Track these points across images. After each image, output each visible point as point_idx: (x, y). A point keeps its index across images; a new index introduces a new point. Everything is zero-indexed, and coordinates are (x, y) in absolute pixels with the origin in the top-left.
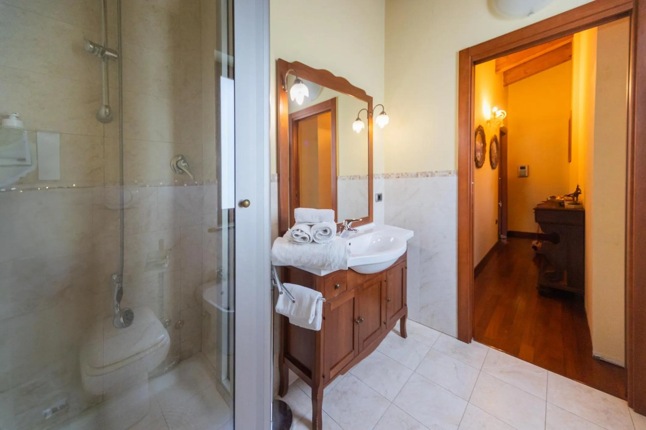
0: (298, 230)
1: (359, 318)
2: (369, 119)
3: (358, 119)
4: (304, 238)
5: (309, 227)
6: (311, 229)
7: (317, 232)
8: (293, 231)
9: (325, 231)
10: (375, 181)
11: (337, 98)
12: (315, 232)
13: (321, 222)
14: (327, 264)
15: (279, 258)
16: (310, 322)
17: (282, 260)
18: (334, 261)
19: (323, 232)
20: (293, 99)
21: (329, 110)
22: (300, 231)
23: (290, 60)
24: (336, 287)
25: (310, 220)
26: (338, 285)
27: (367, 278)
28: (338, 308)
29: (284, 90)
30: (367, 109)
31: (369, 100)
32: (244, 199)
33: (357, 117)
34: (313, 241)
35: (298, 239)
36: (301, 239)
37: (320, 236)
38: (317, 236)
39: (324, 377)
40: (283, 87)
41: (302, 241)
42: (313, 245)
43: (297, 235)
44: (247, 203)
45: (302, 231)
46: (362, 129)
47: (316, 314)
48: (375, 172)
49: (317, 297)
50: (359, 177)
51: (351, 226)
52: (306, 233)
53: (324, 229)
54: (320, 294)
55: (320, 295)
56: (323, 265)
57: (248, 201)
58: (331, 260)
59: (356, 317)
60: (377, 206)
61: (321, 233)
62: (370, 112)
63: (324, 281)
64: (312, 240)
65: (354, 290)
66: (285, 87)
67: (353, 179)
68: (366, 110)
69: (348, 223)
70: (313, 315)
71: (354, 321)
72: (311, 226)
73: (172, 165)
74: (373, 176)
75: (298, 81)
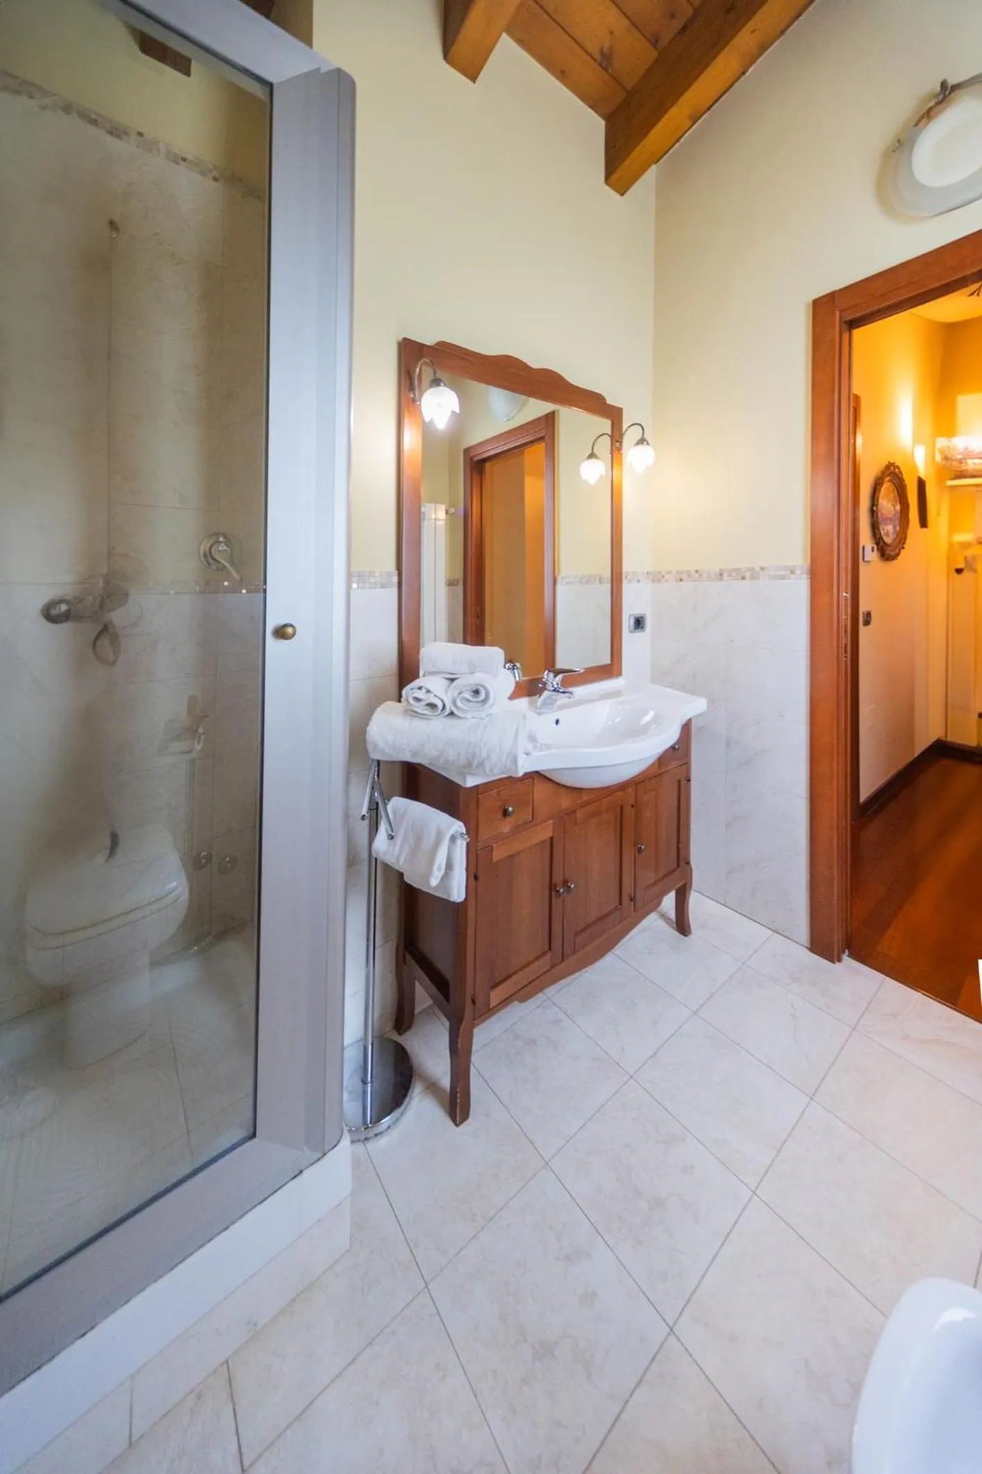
0: (420, 688)
1: (565, 883)
2: (615, 455)
3: (592, 456)
4: (432, 706)
5: (448, 682)
6: (449, 686)
7: (460, 693)
8: (412, 689)
9: (476, 692)
10: (627, 589)
11: (556, 414)
12: (456, 694)
13: (473, 673)
14: (475, 763)
15: (381, 744)
16: (434, 882)
17: (387, 750)
18: (489, 757)
19: (472, 694)
20: (427, 419)
21: (542, 438)
22: (424, 691)
23: (429, 340)
24: (505, 813)
25: (451, 669)
26: (510, 809)
27: (585, 798)
28: (512, 856)
29: (414, 401)
30: (610, 434)
31: (614, 414)
32: (283, 623)
34: (452, 714)
35: (420, 708)
36: (427, 708)
37: (465, 702)
38: (459, 703)
39: (473, 1001)
40: (412, 396)
41: (428, 711)
42: (451, 721)
43: (418, 700)
44: (290, 630)
45: (428, 691)
46: (597, 476)
47: (449, 866)
48: (627, 567)
49: (451, 832)
50: (600, 579)
51: (559, 683)
52: (436, 696)
53: (475, 688)
54: (458, 826)
55: (460, 827)
56: (469, 765)
57: (291, 626)
58: (484, 754)
59: (558, 878)
60: (632, 643)
61: (468, 695)
62: (616, 437)
63: (478, 798)
64: (447, 711)
65: (551, 821)
66: (414, 395)
67: (587, 582)
68: (608, 434)
69: (555, 676)
70: (439, 869)
71: (552, 887)
72: (452, 680)
73: (202, 553)
74: (624, 577)
75: (436, 382)
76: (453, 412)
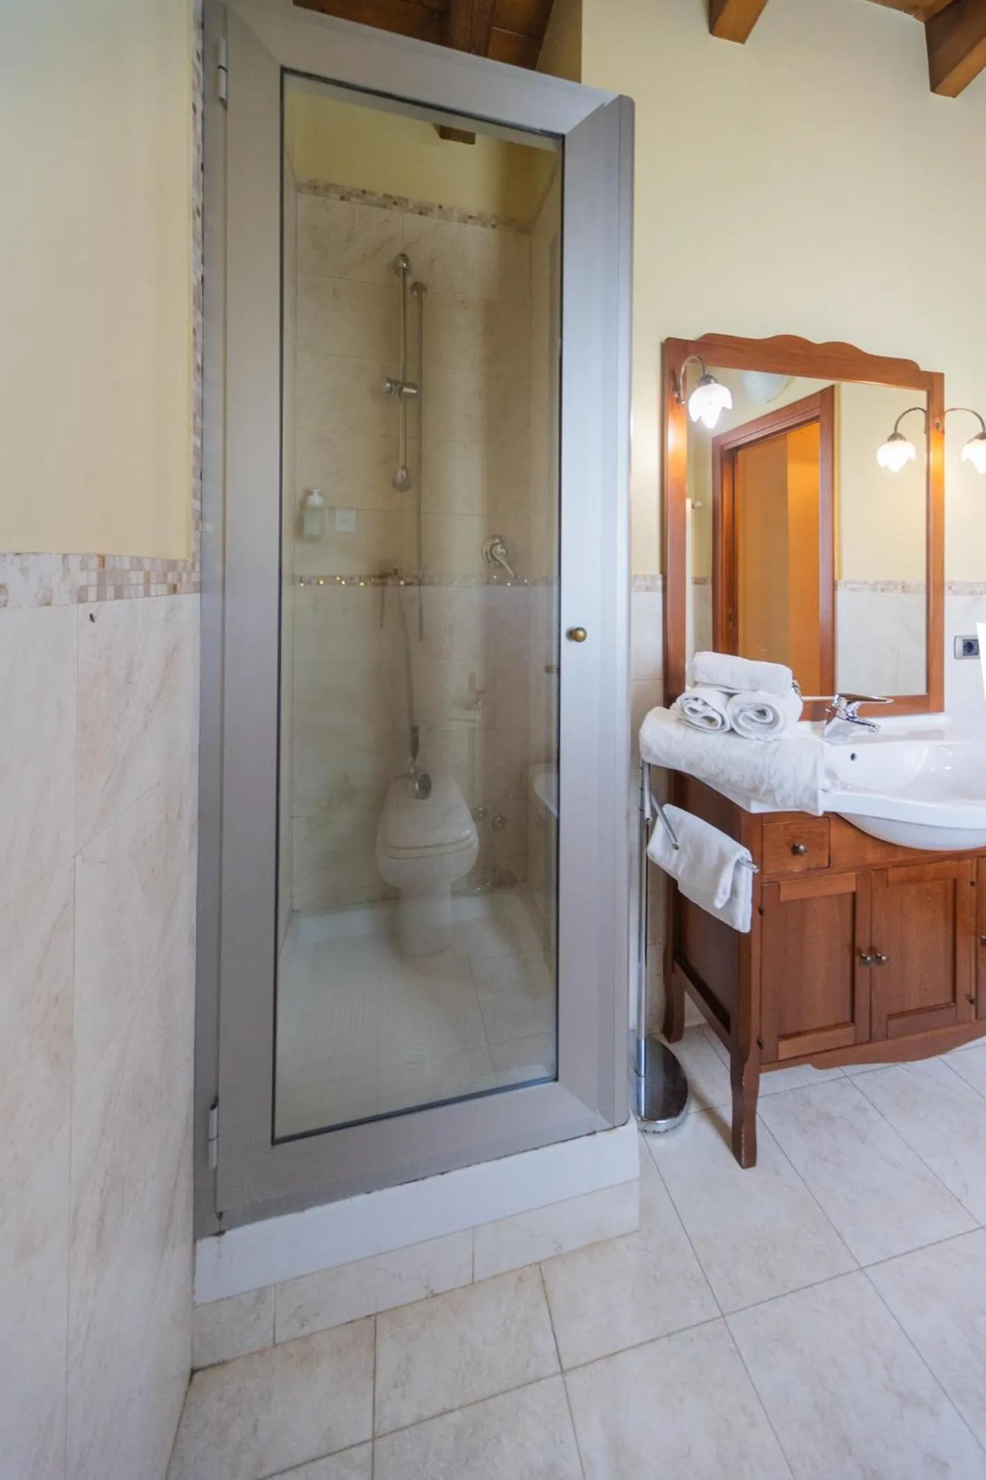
0: (695, 699)
1: (874, 951)
2: (932, 434)
3: (895, 436)
4: (710, 720)
5: (725, 697)
6: (728, 701)
7: (741, 711)
8: (687, 700)
9: (763, 713)
10: (950, 600)
11: (836, 388)
12: (736, 711)
13: (755, 691)
14: (763, 789)
16: (718, 904)
18: (781, 785)
19: (757, 714)
20: (694, 418)
21: (816, 419)
22: (700, 702)
23: (692, 335)
24: (795, 850)
25: (728, 682)
26: (802, 847)
28: (802, 900)
29: (678, 401)
30: (925, 409)
31: (932, 383)
33: (892, 432)
34: (732, 730)
35: (697, 720)
36: (705, 720)
37: (748, 721)
38: (740, 721)
39: (761, 1043)
40: (677, 396)
41: (705, 724)
42: (732, 738)
43: (694, 711)
44: (581, 633)
45: (705, 704)
46: (910, 460)
48: (952, 573)
49: (737, 857)
51: (855, 712)
52: (714, 710)
53: (758, 709)
56: (755, 790)
58: (774, 782)
59: (862, 943)
60: (957, 671)
61: (751, 714)
62: (934, 414)
63: (763, 826)
64: (728, 728)
65: (854, 873)
66: (679, 395)
67: (882, 589)
68: (923, 410)
69: (848, 704)
70: (725, 893)
71: (855, 951)
72: (731, 695)
74: (946, 588)
75: (706, 379)
76: (724, 409)
